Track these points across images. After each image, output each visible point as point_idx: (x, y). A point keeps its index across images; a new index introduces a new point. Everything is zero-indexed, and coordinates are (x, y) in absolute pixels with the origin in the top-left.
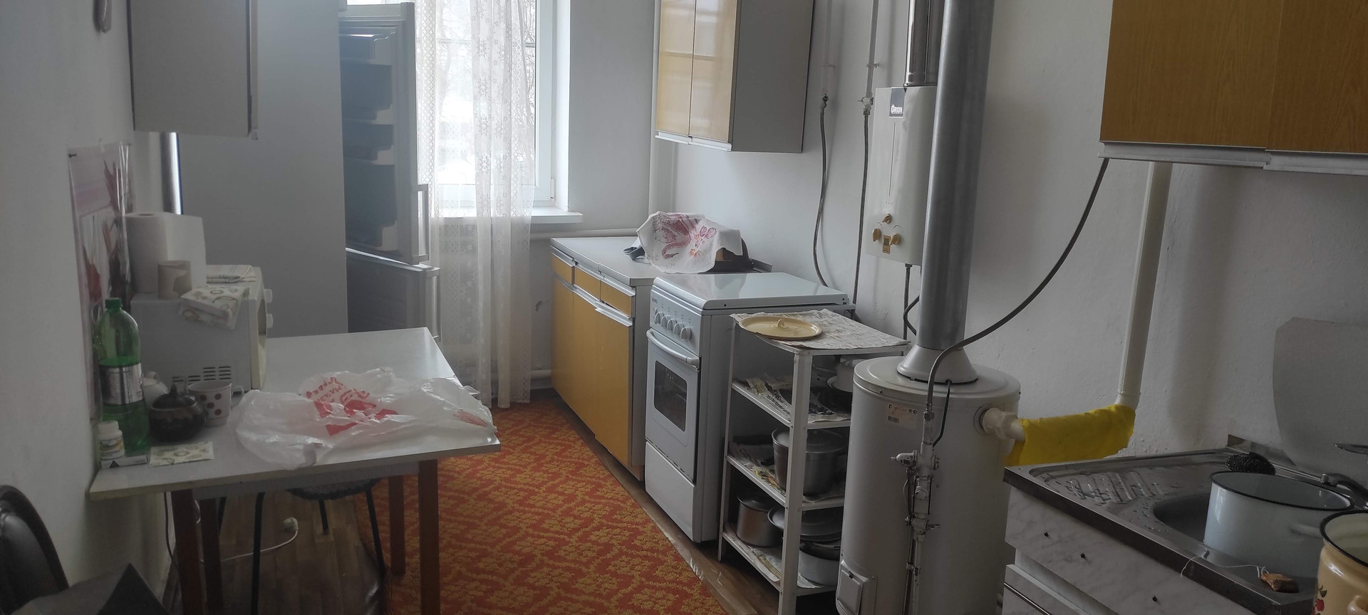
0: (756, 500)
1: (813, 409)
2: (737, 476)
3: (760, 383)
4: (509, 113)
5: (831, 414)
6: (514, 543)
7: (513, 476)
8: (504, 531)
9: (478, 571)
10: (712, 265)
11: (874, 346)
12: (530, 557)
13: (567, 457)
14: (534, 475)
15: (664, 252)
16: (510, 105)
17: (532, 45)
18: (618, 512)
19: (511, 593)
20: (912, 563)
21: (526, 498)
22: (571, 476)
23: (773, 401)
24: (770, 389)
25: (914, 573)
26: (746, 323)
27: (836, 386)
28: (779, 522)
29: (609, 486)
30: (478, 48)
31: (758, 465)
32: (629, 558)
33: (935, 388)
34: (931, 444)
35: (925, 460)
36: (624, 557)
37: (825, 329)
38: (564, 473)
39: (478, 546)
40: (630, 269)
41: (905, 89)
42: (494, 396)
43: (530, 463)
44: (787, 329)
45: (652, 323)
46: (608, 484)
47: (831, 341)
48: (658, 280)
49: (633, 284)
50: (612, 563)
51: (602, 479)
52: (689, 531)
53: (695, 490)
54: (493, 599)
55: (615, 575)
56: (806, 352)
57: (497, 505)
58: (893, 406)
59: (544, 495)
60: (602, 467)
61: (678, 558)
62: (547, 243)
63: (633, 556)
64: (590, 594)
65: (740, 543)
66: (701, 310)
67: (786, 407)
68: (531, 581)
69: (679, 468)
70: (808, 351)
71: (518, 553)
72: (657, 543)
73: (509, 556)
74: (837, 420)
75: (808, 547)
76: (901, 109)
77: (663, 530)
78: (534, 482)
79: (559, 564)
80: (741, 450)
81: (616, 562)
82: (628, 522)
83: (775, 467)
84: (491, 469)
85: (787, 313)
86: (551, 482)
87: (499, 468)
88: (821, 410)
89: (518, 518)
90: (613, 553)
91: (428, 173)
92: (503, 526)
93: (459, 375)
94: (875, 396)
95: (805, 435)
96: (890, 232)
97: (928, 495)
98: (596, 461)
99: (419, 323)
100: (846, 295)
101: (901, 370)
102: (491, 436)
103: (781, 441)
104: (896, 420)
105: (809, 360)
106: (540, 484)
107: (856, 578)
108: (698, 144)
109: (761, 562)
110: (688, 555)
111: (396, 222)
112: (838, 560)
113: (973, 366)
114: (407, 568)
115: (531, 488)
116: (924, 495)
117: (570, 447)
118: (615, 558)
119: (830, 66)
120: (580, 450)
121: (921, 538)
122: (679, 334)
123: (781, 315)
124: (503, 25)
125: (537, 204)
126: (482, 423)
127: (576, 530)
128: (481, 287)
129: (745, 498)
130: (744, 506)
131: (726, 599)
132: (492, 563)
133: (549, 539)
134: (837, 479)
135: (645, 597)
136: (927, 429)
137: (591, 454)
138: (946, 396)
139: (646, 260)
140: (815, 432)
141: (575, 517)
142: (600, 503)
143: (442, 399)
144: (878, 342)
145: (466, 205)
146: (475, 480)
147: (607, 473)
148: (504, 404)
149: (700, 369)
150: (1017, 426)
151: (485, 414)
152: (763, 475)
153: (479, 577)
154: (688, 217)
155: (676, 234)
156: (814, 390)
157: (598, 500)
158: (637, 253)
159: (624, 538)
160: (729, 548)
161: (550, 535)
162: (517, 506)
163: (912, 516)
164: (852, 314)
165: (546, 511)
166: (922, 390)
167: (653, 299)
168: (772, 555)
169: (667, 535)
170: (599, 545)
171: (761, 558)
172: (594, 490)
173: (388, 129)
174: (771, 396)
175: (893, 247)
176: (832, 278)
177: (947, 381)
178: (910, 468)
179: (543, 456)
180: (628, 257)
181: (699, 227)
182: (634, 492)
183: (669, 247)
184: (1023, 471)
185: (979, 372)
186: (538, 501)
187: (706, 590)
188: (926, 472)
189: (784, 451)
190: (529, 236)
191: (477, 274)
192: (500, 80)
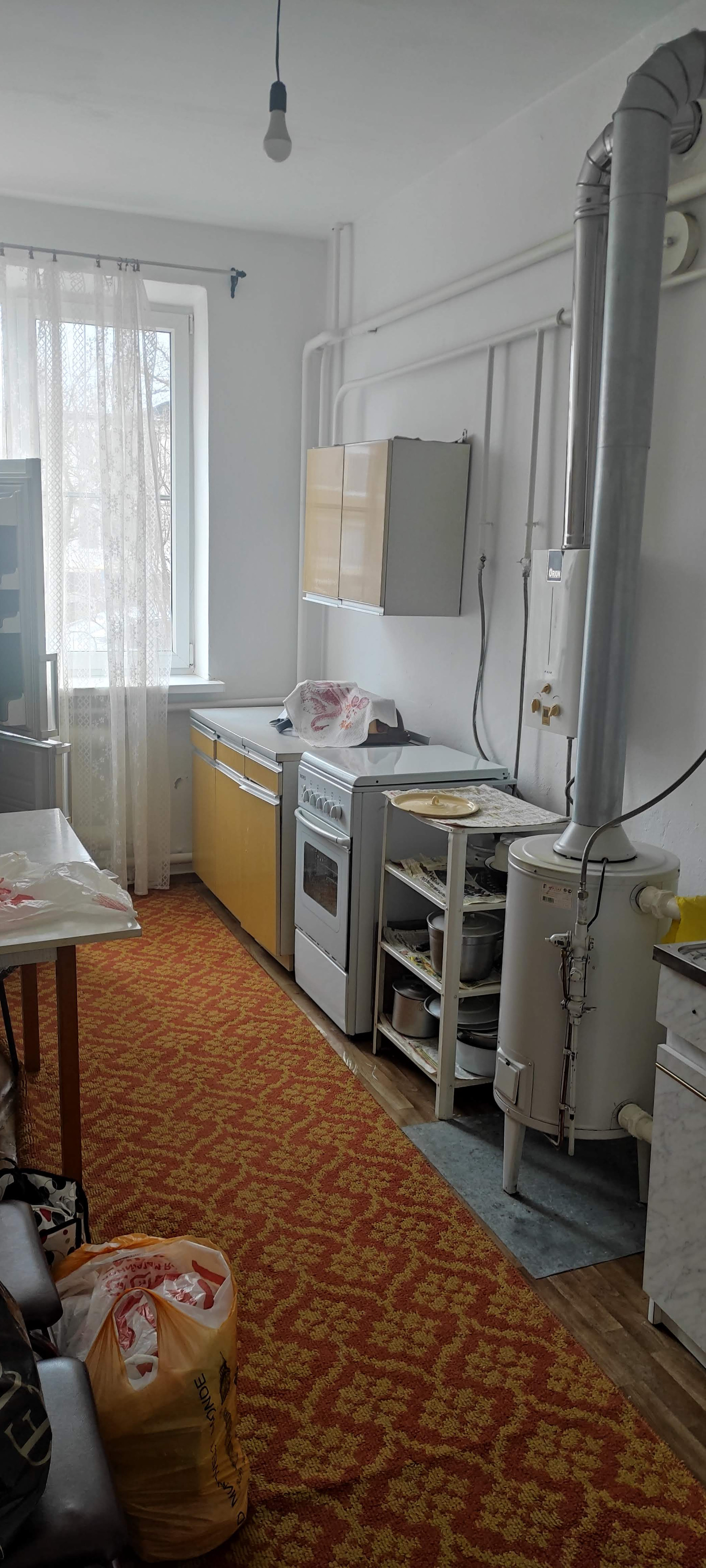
0: (412, 988)
1: (469, 890)
2: (390, 961)
3: (414, 864)
4: (143, 574)
5: (489, 895)
6: (155, 1038)
7: (152, 968)
8: (144, 1026)
9: (117, 1067)
10: (365, 738)
11: (532, 823)
12: (173, 1052)
13: (211, 947)
14: (175, 967)
15: (313, 724)
16: (145, 565)
17: (167, 498)
18: (266, 1005)
19: (153, 1089)
20: (569, 1048)
21: (167, 991)
22: (215, 967)
23: (428, 882)
24: (424, 870)
25: (571, 1057)
26: (398, 800)
27: (496, 867)
28: (435, 1011)
29: (257, 977)
30: (109, 503)
31: (414, 951)
32: (278, 1052)
33: (590, 866)
34: (585, 924)
35: (579, 942)
36: (272, 1052)
37: (482, 806)
38: (208, 964)
39: (117, 1042)
40: (276, 744)
41: (563, 553)
42: (130, 883)
43: (170, 954)
44: (442, 807)
45: (300, 801)
46: (255, 975)
47: (489, 819)
48: (307, 755)
49: (280, 759)
50: (260, 1057)
51: (248, 970)
52: (342, 1023)
53: (348, 981)
54: (133, 1096)
55: (262, 1070)
56: (460, 831)
57: (135, 999)
58: (548, 886)
59: (186, 987)
60: (248, 958)
61: (330, 1052)
62: (187, 713)
63: (283, 1051)
64: (236, 1090)
65: (395, 1034)
66: (352, 787)
67: (442, 889)
68: (174, 1076)
69: (330, 956)
70: (463, 829)
71: (160, 1048)
72: (308, 1036)
73: (149, 1051)
74: (494, 902)
75: (466, 1037)
76: (559, 573)
77: (314, 1023)
78: (176, 974)
79: (203, 1059)
80: (396, 936)
81: (265, 1057)
82: (276, 1015)
83: (431, 953)
84: (129, 960)
85: (443, 790)
86: (194, 974)
87: (138, 959)
88: (479, 891)
89: (159, 1011)
90: (261, 1048)
91: (55, 641)
92: (143, 1021)
93: (94, 858)
94: (529, 876)
95: (460, 918)
96: (548, 702)
97: (583, 976)
98: (242, 951)
99: (50, 804)
100: (507, 770)
101: (557, 848)
102: (131, 920)
103: (436, 925)
104: (551, 900)
105: (464, 839)
106: (181, 976)
107: (513, 1065)
108: (347, 607)
109: (419, 1054)
110: (341, 1048)
111: (23, 694)
112: (495, 1049)
113: (631, 842)
114: (42, 1065)
115: (172, 980)
116: (579, 976)
117: (214, 936)
118: (262, 1052)
119: (488, 523)
120: (225, 940)
121: (577, 1021)
122: (329, 813)
123: (436, 792)
124: (135, 478)
125: (175, 672)
126: (123, 908)
127: (221, 1024)
128: (115, 764)
129: (401, 986)
130: (401, 995)
131: (380, 1092)
132: (131, 1059)
133: (193, 1033)
134: (496, 965)
135: (296, 1092)
136: (580, 908)
137: (236, 943)
138: (600, 874)
139: (294, 733)
140: (473, 915)
141: (220, 1010)
142: (246, 995)
143: (80, 884)
144: (537, 820)
145: (98, 674)
146: (112, 972)
147: (254, 963)
148: (141, 890)
149: (351, 850)
150: (673, 904)
151: (125, 899)
152: (419, 962)
153: (118, 1073)
154: (339, 686)
155: (326, 704)
156: (471, 870)
157: (244, 993)
158: (284, 726)
159: (272, 1032)
160: (385, 1041)
161: (193, 1029)
162: (157, 999)
163: (568, 998)
164: (513, 790)
165: (188, 1005)
166: (575, 868)
167: (301, 776)
168: (430, 1046)
169: (318, 1028)
170: (245, 1039)
171: (417, 1049)
172: (242, 981)
173: (14, 594)
174: (426, 877)
175: (553, 719)
176: (493, 751)
177: (603, 859)
178: (565, 949)
179: (185, 947)
180: (274, 730)
181: (350, 697)
182: (283, 983)
183: (318, 719)
184: (672, 949)
185: (638, 850)
186: (180, 994)
187: (359, 1085)
188: (580, 953)
189: (440, 934)
190: (166, 708)
191: (110, 750)
192: (134, 538)
